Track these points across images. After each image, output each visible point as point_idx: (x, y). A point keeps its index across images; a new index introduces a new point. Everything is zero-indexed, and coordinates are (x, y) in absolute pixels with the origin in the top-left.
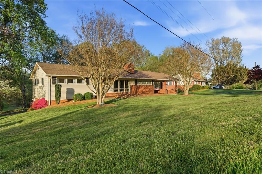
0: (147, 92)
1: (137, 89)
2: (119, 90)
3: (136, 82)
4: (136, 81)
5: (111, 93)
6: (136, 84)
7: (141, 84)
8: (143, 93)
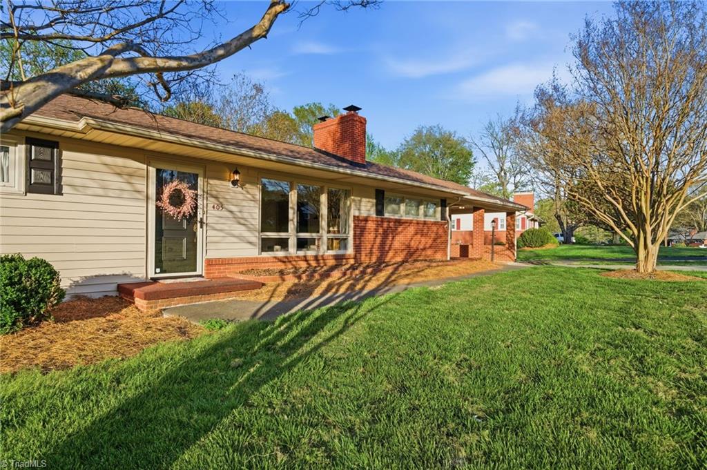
0: (424, 249)
1: (385, 235)
2: (292, 242)
3: (377, 205)
4: (381, 196)
5: (241, 261)
6: (380, 212)
7: (403, 211)
8: (411, 254)
